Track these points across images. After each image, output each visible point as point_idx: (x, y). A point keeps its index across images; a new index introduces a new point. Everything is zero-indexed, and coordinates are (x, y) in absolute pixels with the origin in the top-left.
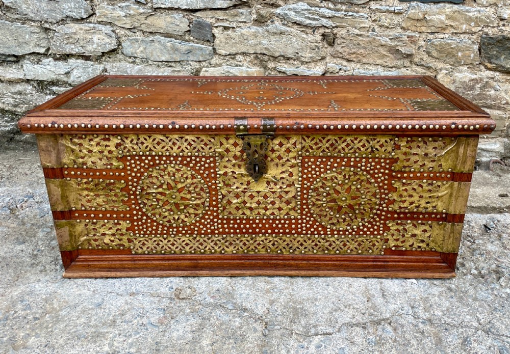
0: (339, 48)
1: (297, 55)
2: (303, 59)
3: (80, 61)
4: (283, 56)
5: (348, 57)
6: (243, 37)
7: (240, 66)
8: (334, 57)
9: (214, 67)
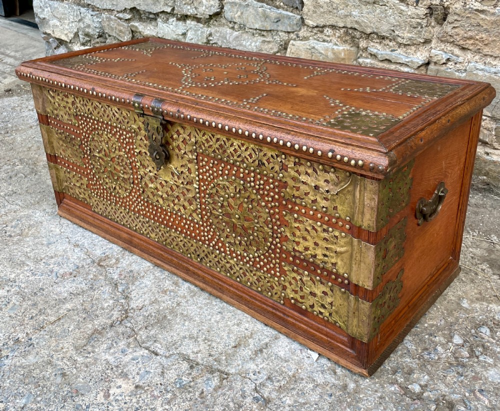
0: (448, 28)
1: (393, 33)
2: (399, 40)
3: (194, 23)
4: (377, 34)
5: (461, 42)
7: (327, 41)
8: (442, 41)
9: (301, 40)
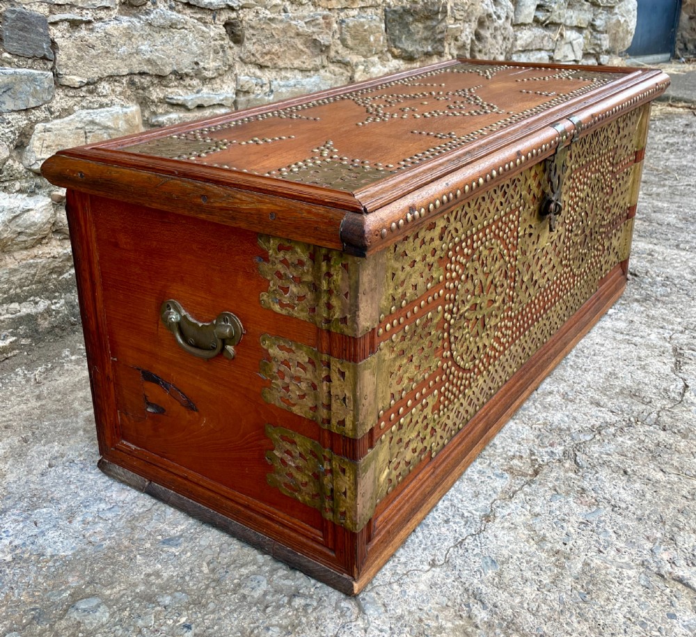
0: (250, 46)
1: (196, 67)
2: (205, 73)
4: (175, 73)
5: (261, 60)
6: (109, 41)
7: (107, 105)
8: (245, 63)
